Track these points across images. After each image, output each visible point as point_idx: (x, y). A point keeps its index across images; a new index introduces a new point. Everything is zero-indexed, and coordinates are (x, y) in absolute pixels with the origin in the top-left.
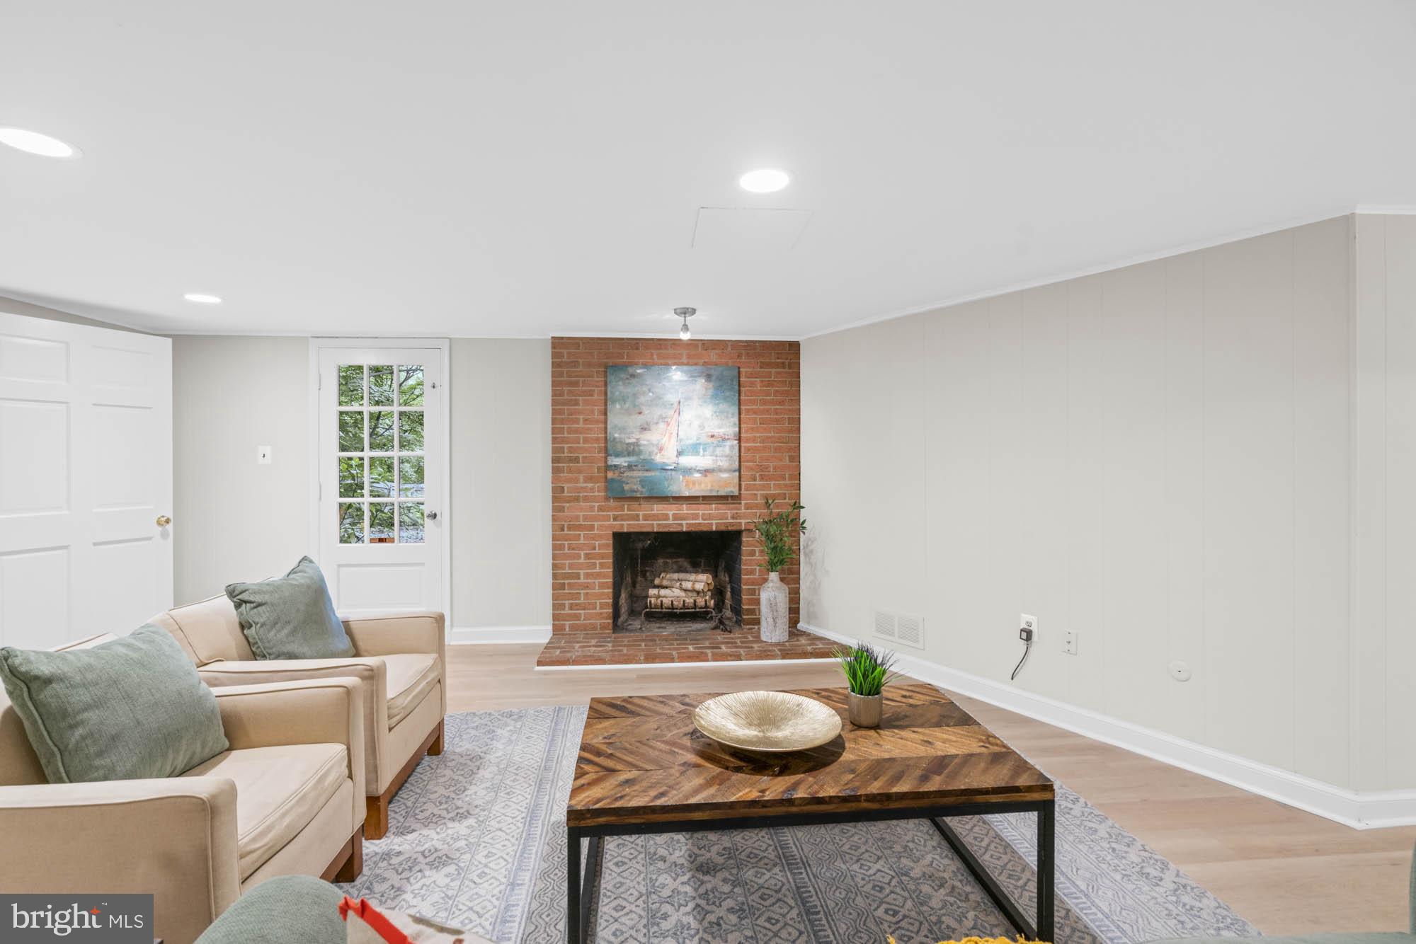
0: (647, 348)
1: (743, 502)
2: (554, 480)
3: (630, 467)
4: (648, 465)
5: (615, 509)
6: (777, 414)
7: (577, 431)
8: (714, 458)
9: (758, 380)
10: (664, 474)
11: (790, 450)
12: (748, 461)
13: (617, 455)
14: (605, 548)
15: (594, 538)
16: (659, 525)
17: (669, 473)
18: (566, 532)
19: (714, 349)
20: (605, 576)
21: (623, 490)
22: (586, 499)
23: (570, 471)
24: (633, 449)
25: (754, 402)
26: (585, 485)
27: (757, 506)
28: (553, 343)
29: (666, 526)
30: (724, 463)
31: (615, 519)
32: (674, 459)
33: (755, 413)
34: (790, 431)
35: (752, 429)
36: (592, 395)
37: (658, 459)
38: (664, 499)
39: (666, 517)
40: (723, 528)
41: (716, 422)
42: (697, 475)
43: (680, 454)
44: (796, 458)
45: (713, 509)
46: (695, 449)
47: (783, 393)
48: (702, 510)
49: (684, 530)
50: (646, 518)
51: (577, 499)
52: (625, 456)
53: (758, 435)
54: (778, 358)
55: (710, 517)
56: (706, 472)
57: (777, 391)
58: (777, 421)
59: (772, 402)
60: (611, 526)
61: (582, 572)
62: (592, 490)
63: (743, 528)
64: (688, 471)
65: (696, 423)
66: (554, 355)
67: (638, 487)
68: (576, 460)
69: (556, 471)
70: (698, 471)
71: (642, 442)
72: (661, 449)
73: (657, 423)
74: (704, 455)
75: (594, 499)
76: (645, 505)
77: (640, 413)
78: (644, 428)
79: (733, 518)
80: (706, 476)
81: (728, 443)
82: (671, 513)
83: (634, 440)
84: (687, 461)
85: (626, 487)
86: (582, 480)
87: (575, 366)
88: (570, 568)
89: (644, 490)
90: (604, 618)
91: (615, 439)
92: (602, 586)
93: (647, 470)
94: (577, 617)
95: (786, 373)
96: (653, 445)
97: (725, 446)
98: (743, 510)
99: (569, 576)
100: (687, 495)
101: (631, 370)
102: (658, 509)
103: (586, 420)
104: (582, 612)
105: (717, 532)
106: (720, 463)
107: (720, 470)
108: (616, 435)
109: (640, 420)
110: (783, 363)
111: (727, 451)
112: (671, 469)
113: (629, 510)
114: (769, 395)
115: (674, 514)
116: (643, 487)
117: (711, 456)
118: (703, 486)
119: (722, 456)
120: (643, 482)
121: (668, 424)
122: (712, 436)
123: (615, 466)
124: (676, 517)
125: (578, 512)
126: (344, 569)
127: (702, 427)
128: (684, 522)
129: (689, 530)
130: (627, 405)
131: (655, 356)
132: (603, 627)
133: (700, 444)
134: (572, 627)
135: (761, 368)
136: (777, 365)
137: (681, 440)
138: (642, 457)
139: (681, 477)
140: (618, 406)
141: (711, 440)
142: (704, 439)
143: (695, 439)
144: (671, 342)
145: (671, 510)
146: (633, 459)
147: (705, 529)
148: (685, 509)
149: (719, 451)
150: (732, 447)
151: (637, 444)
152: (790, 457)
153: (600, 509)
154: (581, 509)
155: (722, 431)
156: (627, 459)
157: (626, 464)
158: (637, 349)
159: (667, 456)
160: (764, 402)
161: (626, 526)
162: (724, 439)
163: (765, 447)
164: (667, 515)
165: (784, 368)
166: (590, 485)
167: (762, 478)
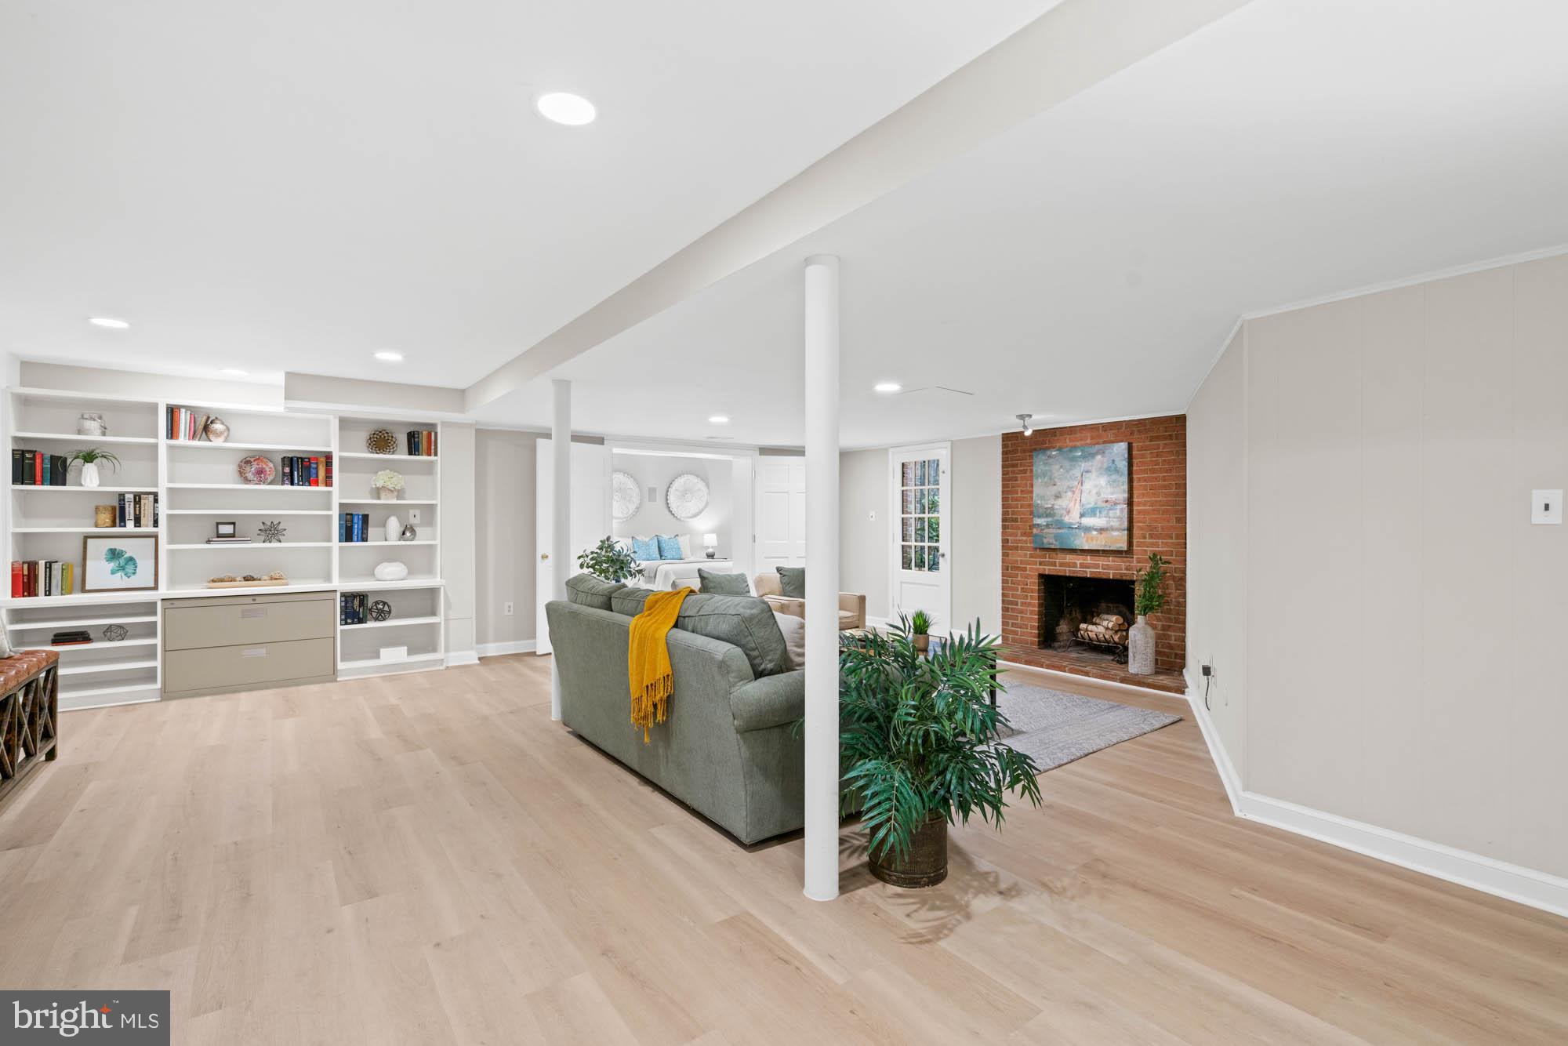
0: (1061, 435)
1: (1135, 557)
2: (1003, 533)
3: (1048, 526)
4: (1060, 525)
5: (1040, 557)
6: (1164, 481)
7: (1016, 500)
8: (1108, 519)
9: (1148, 452)
10: (1070, 530)
11: (1176, 512)
12: (1139, 522)
13: (1039, 517)
14: (1033, 584)
15: (1027, 577)
16: (1070, 571)
17: (1074, 531)
18: (1010, 571)
19: (1111, 430)
20: (1034, 606)
21: (1043, 543)
22: (1022, 548)
23: (1013, 529)
24: (1049, 513)
25: (1145, 471)
26: (1021, 538)
27: (1145, 561)
28: (1003, 438)
29: (1075, 572)
30: (1115, 523)
31: (1040, 564)
32: (1078, 520)
33: (1145, 481)
34: (1177, 495)
35: (1143, 495)
36: (1025, 473)
37: (1067, 519)
38: (1073, 551)
39: (1075, 565)
40: (1118, 577)
41: (1110, 490)
42: (1095, 533)
43: (1082, 515)
44: (1182, 519)
45: (1110, 561)
46: (1093, 512)
47: (1169, 462)
48: (1102, 561)
49: (1088, 576)
50: (1061, 564)
51: (1016, 548)
52: (1043, 517)
53: (1148, 499)
54: (1166, 432)
55: (1109, 567)
56: (1101, 530)
57: (1164, 460)
58: (1164, 487)
59: (1161, 470)
60: (1037, 569)
61: (1019, 601)
62: (1026, 542)
63: (1135, 579)
64: (1088, 529)
65: (1094, 492)
66: (1004, 446)
67: (1052, 541)
68: (1016, 520)
69: (1004, 527)
70: (1096, 530)
71: (1056, 507)
72: (1069, 512)
73: (1066, 492)
74: (1100, 517)
75: (1027, 549)
76: (1060, 555)
77: (1054, 485)
78: (1057, 496)
79: (1127, 569)
80: (1101, 534)
81: (1119, 507)
82: (1078, 562)
83: (1050, 506)
84: (1087, 521)
85: (1045, 541)
86: (1019, 534)
87: (1015, 453)
88: (1012, 597)
89: (1057, 543)
90: (1031, 637)
91: (1038, 504)
92: (1032, 612)
93: (1059, 528)
94: (1016, 633)
95: (1173, 443)
96: (1063, 509)
97: (1116, 509)
98: (1135, 563)
99: (1012, 603)
100: (1087, 548)
101: (1048, 453)
102: (1069, 558)
103: (1022, 491)
104: (1019, 629)
105: (1113, 580)
106: (1112, 523)
107: (1113, 529)
108: (1039, 502)
109: (1054, 490)
110: (1170, 435)
111: (1118, 513)
112: (1076, 528)
113: (1049, 558)
114: (1158, 464)
115: (1080, 563)
116: (1056, 541)
117: (1105, 517)
118: (1099, 542)
119: (1114, 518)
120: (1057, 537)
121: (1074, 492)
122: (1107, 501)
123: (1038, 525)
124: (1082, 565)
125: (1017, 557)
126: (904, 585)
127: (1099, 494)
128: (1088, 570)
129: (1092, 576)
130: (1046, 479)
131: (1068, 440)
132: (1032, 643)
133: (1097, 508)
134: (1014, 640)
135: (1151, 441)
136: (1165, 438)
137: (1083, 506)
138: (1055, 518)
139: (1083, 534)
140: (1040, 480)
141: (1104, 505)
142: (1101, 504)
143: (1093, 503)
144: (1078, 429)
145: (1079, 560)
146: (1050, 519)
147: (1104, 577)
148: (1089, 560)
149: (1111, 513)
150: (1122, 510)
151: (1052, 508)
152: (1176, 518)
153: (1031, 556)
154: (1020, 556)
155: (1114, 497)
156: (1046, 520)
157: (1045, 524)
158: (1055, 436)
159: (1073, 518)
160: (1153, 471)
161: (1048, 570)
162: (1116, 504)
163: (1154, 510)
164: (1075, 563)
165: (1171, 439)
166: (1024, 538)
167: (1151, 536)
